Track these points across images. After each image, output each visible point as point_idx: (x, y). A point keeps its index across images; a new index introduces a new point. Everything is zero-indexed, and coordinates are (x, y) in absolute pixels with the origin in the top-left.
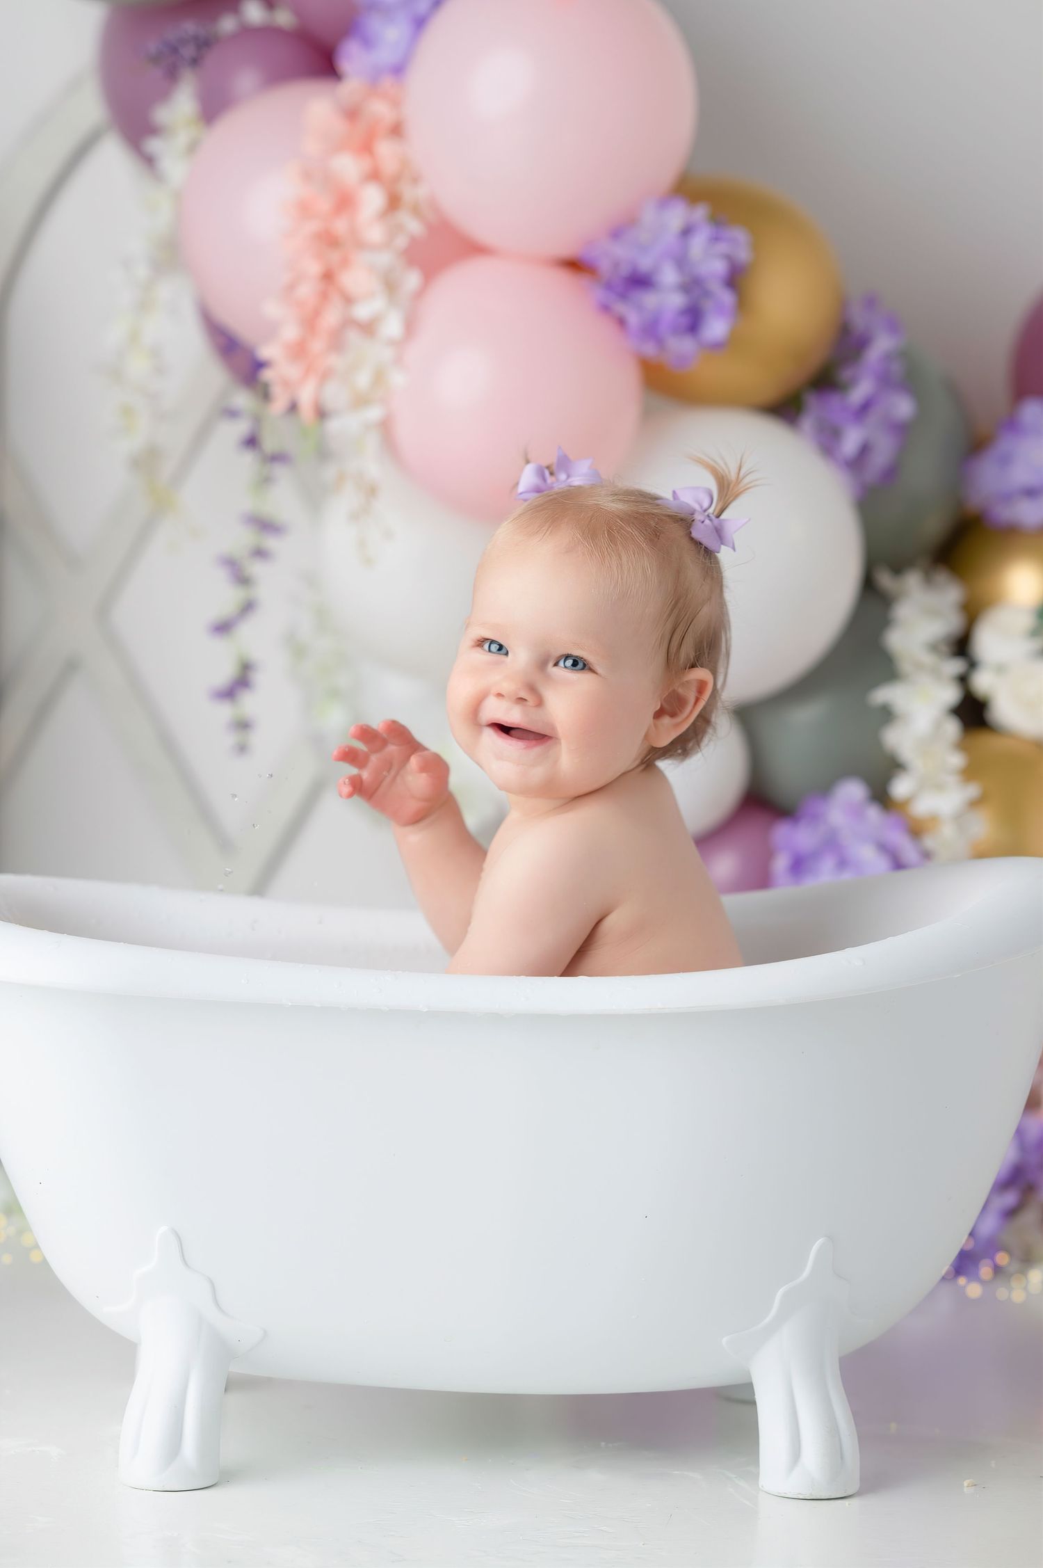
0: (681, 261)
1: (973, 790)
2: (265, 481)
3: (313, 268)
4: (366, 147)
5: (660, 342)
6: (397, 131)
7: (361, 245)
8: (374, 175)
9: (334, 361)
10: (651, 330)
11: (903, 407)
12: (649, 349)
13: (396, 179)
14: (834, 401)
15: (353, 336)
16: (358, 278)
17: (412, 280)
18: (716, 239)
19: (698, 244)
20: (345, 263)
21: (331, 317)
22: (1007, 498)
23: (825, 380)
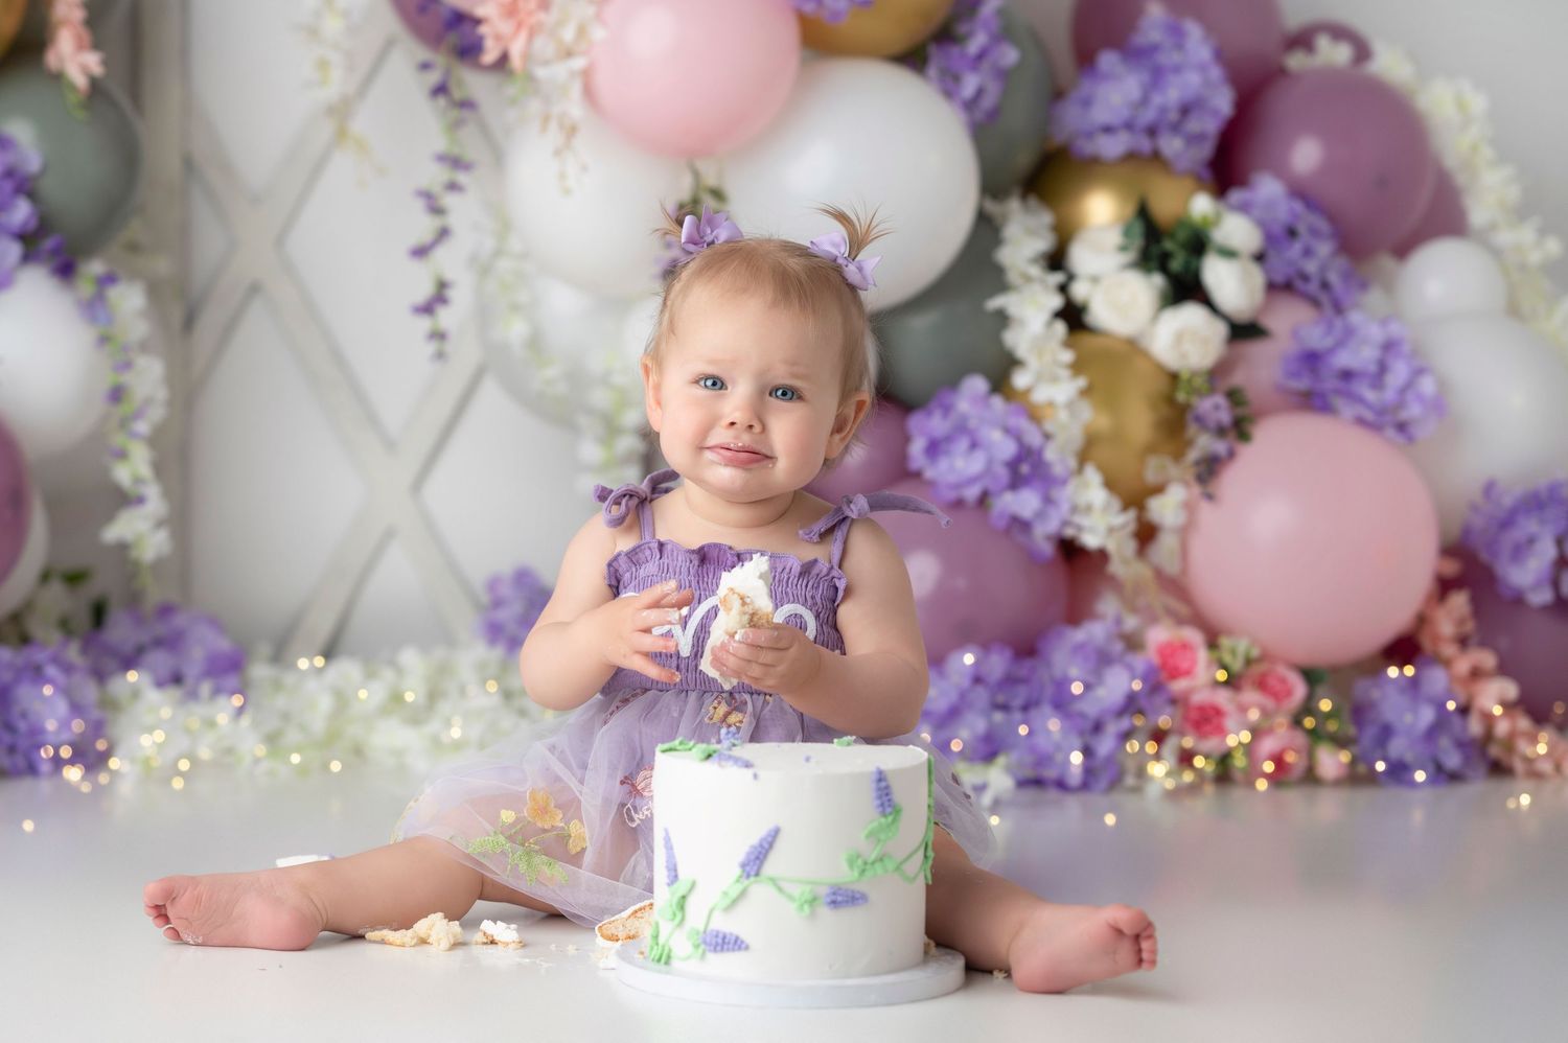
1: (1081, 382)
2: (458, 124)
5: (820, 3)
9: (542, 16)
11: (1010, 55)
12: (809, 6)
14: (955, 50)
22: (1090, 135)
23: (945, 35)
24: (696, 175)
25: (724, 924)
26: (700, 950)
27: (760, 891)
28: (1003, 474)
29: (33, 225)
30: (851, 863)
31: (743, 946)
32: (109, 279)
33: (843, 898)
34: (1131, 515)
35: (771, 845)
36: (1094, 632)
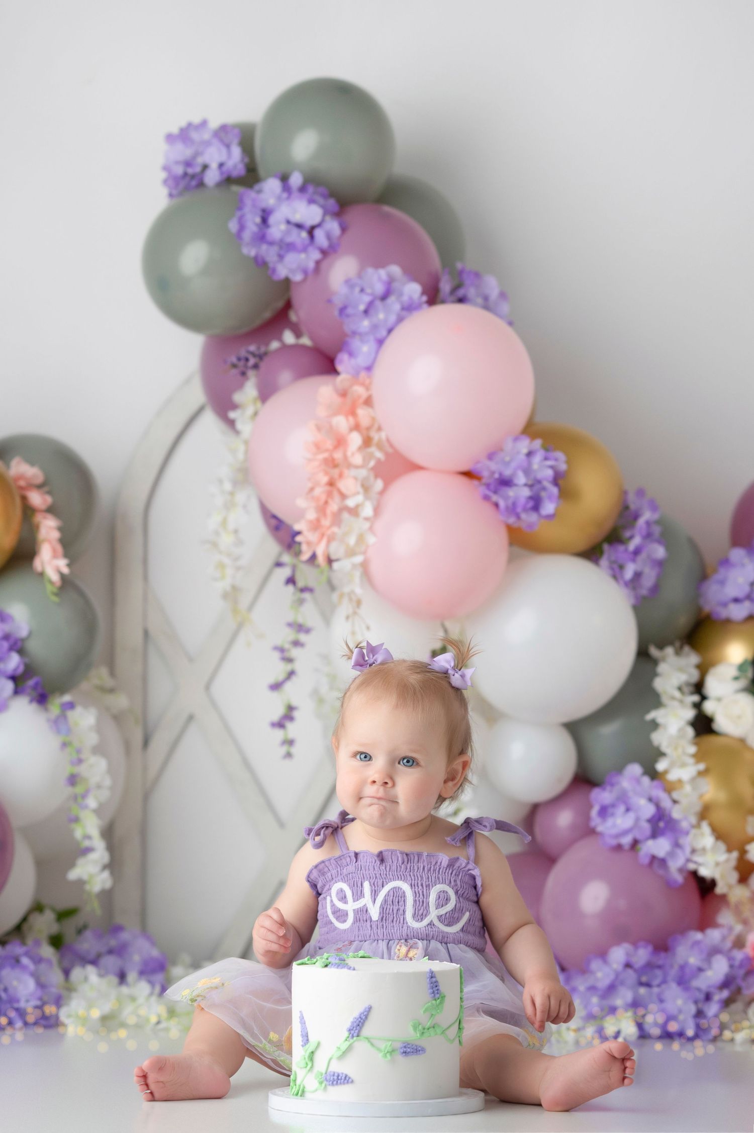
0: (527, 471)
1: (702, 767)
2: (301, 602)
3: (325, 479)
4: (352, 412)
5: (518, 517)
6: (368, 402)
7: (350, 466)
8: (357, 427)
9: (335, 529)
10: (512, 510)
11: (660, 552)
12: (512, 520)
13: (368, 429)
14: (621, 548)
15: (345, 515)
16: (348, 484)
17: (379, 484)
18: (546, 459)
19: (537, 460)
20: (341, 475)
21: (334, 506)
22: (725, 605)
23: (614, 537)
24: (446, 631)
25: (338, 1067)
26: (324, 1085)
27: (361, 1046)
28: (646, 827)
29: (21, 669)
30: (415, 1028)
31: (350, 1080)
32: (71, 706)
33: (410, 1050)
34: (735, 855)
35: (366, 1017)
36: (714, 935)
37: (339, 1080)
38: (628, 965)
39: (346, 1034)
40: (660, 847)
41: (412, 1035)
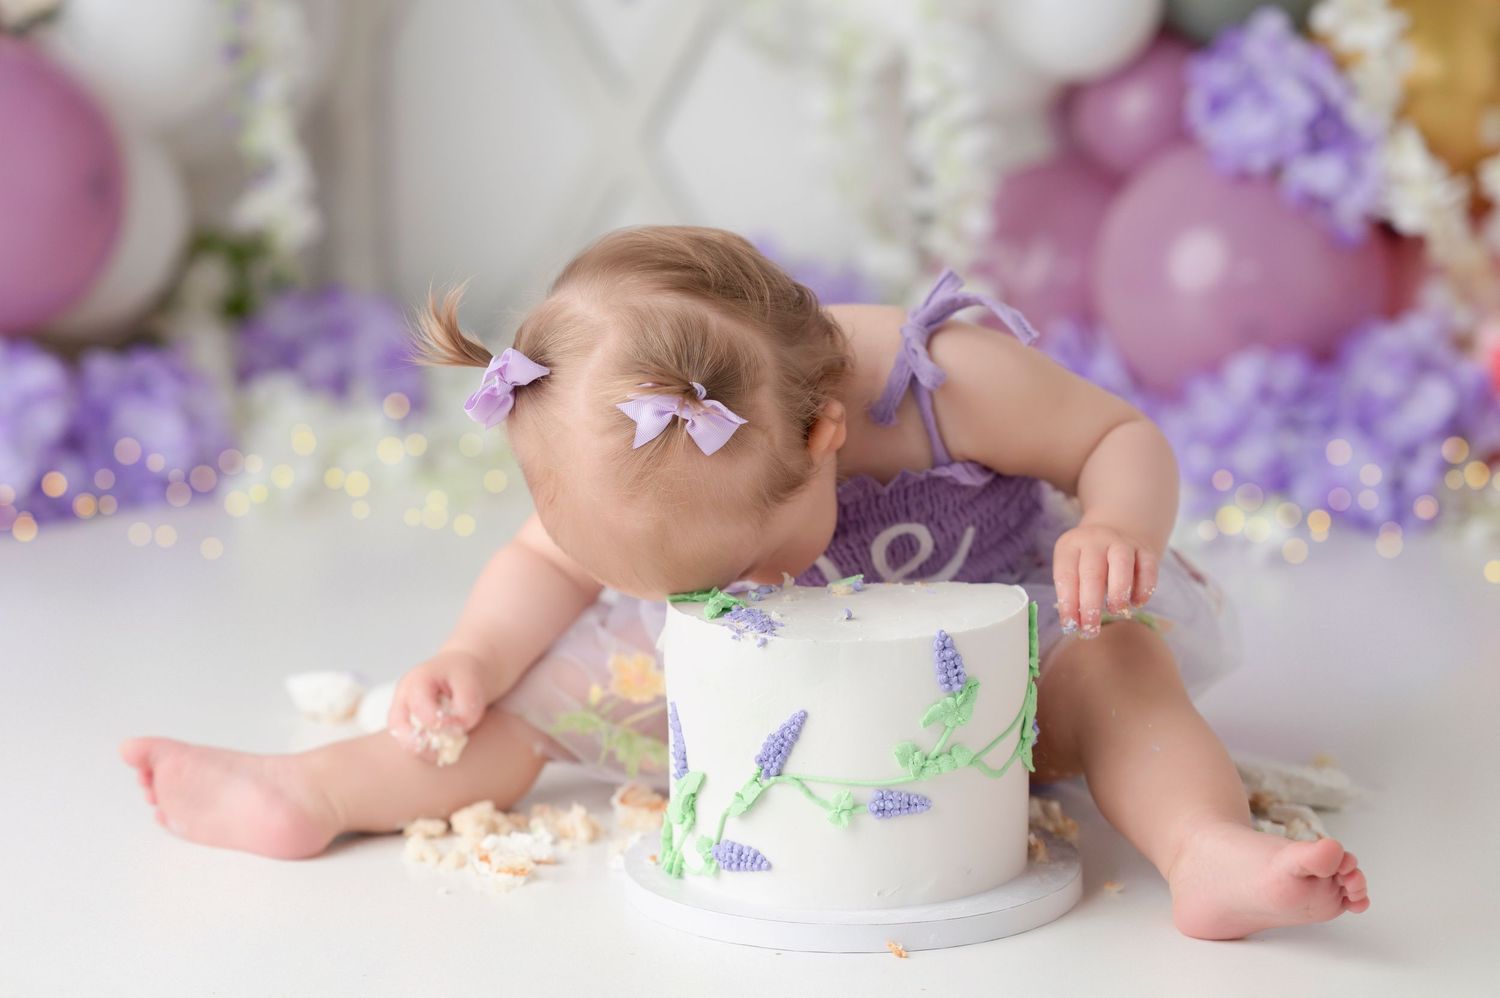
1: (1404, 19)
25: (741, 834)
26: (714, 865)
27: (783, 793)
30: (905, 759)
31: (764, 865)
33: (894, 804)
34: (1461, 185)
35: (796, 736)
36: (1416, 330)
37: (742, 859)
38: (1265, 394)
39: (755, 768)
40: (1322, 174)
41: (899, 776)
